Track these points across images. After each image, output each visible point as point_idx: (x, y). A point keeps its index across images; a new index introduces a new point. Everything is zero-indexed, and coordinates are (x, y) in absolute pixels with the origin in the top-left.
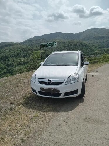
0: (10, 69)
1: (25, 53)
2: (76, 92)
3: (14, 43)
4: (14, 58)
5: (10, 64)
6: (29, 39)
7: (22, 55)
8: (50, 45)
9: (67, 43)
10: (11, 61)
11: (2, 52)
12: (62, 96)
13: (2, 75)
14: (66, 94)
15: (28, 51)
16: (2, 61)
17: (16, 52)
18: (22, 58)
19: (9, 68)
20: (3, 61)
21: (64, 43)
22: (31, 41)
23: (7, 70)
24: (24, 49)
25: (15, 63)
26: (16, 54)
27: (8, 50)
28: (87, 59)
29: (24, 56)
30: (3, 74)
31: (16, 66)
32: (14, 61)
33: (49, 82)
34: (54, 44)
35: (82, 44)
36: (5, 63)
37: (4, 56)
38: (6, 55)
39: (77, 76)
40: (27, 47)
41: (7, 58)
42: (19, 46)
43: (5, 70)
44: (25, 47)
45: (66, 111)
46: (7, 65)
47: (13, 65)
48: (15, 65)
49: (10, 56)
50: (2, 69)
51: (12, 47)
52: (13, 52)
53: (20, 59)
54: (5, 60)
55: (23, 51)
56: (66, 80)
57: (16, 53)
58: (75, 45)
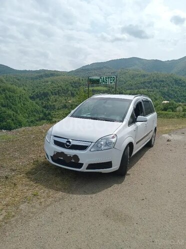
0: (49, 114)
1: (75, 90)
2: (108, 165)
3: (59, 71)
4: (57, 96)
5: (50, 106)
6: (83, 67)
7: (70, 92)
8: (104, 82)
9: (147, 78)
10: (51, 100)
11: (40, 85)
12: (83, 169)
13: (35, 121)
14: (91, 166)
15: (80, 86)
16: (38, 99)
17: (61, 86)
18: (69, 98)
19: (47, 112)
20: (40, 100)
21: (144, 76)
22: (88, 70)
23: (45, 114)
24: (75, 83)
25: (57, 105)
26: (60, 90)
27: (50, 83)
28: (183, 108)
29: (73, 95)
30: (37, 121)
31: (58, 109)
32: (56, 101)
33: (68, 144)
34: (111, 80)
35: (176, 81)
36: (42, 103)
37: (42, 92)
38: (46, 91)
39: (114, 140)
40: (80, 79)
41: (45, 95)
42: (66, 77)
43: (41, 115)
44: (77, 79)
45: (85, 193)
46: (45, 107)
47: (53, 108)
48: (57, 107)
49: (52, 92)
50: (37, 112)
51: (55, 78)
52: (56, 86)
53: (66, 98)
54: (43, 99)
55: (72, 86)
56: (93, 144)
57: (60, 88)
58: (163, 81)
